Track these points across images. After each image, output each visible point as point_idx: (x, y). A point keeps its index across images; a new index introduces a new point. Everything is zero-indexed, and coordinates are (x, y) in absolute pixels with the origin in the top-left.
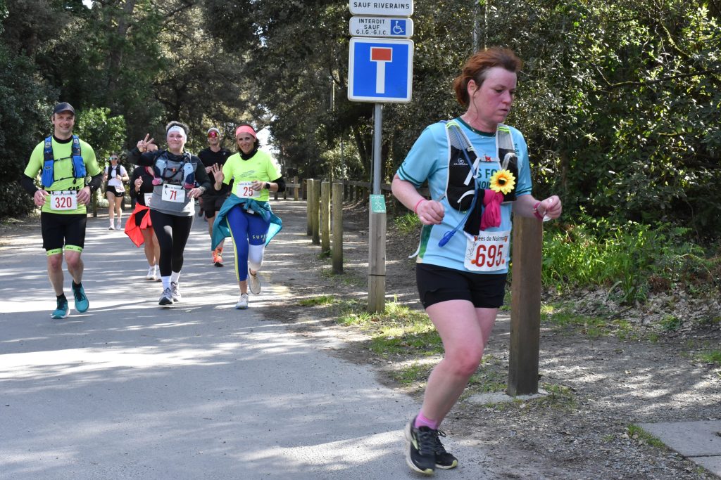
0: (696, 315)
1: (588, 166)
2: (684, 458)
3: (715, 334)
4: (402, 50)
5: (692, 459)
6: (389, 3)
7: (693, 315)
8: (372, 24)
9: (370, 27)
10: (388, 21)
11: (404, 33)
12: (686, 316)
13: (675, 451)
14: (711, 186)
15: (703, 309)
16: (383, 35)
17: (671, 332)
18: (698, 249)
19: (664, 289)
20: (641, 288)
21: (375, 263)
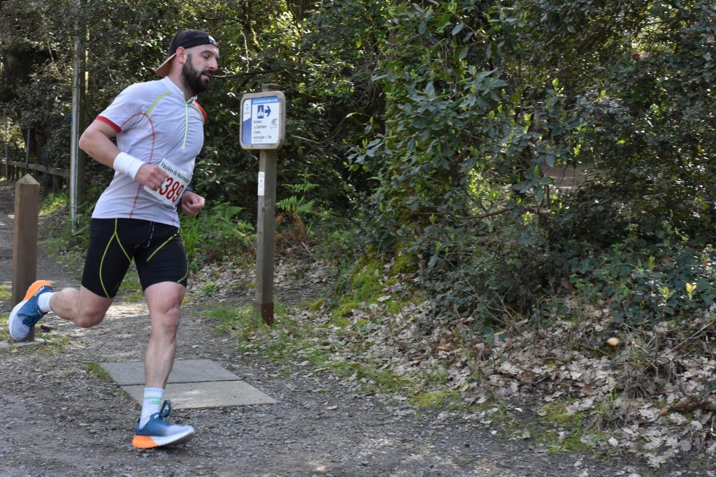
0: (233, 283)
2: (119, 386)
7: (231, 283)
12: (224, 283)
15: (241, 278)
17: (207, 297)
18: (250, 226)
19: (217, 260)
20: (196, 260)
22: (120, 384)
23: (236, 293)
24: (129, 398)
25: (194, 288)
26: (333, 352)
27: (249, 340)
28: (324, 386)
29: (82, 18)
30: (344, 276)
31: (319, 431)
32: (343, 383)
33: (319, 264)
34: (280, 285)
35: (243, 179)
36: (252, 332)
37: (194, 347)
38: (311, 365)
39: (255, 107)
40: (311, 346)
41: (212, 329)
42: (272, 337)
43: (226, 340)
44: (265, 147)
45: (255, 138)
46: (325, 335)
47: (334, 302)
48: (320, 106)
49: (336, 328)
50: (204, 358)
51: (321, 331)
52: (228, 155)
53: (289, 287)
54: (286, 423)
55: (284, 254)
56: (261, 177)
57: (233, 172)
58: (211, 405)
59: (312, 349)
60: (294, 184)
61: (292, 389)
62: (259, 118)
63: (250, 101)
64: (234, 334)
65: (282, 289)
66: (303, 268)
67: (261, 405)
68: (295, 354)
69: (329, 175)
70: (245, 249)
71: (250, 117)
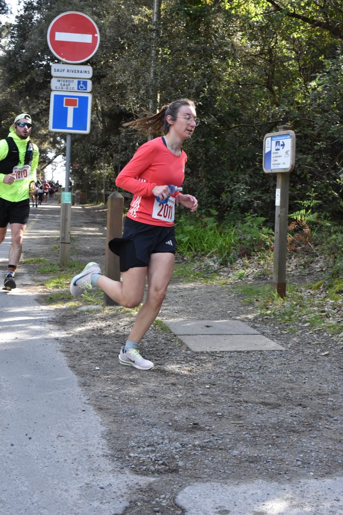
1: (220, 179)
2: (175, 336)
4: (84, 100)
6: (77, 69)
7: (257, 271)
8: (65, 83)
9: (64, 85)
10: (76, 81)
11: (86, 89)
12: (252, 271)
13: (173, 333)
16: (72, 90)
17: (240, 280)
18: (271, 231)
19: (247, 256)
20: (232, 255)
21: (63, 235)
22: (176, 334)
23: (260, 278)
24: (182, 343)
25: (231, 275)
26: (328, 317)
27: (267, 308)
28: (320, 340)
29: (154, 86)
30: (338, 264)
31: (314, 369)
32: (334, 338)
33: (321, 258)
34: (292, 273)
35: (267, 199)
36: (270, 303)
37: (229, 312)
38: (312, 326)
39: (274, 143)
40: (312, 313)
41: (242, 301)
42: (284, 306)
43: (252, 308)
44: (281, 171)
45: (273, 164)
46: (323, 305)
47: (330, 283)
48: (322, 144)
49: (331, 301)
50: (236, 319)
51: (320, 303)
52: (256, 181)
53: (298, 274)
54: (291, 363)
55: (295, 251)
56: (278, 192)
57: (260, 193)
58: (239, 350)
59: (313, 315)
60: (303, 201)
61: (297, 341)
62: (276, 150)
63: (269, 139)
64: (257, 304)
65: (293, 275)
66: (308, 261)
67: (274, 351)
68: (300, 318)
69: (329, 195)
70: (267, 247)
71: (270, 150)
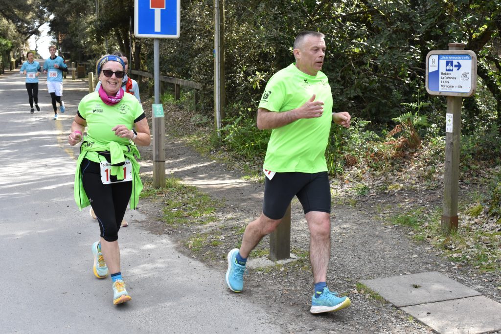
0: (378, 184)
2: (397, 308)
3: (393, 198)
5: (404, 309)
7: (376, 184)
12: (371, 184)
13: (390, 303)
14: (378, 86)
15: (382, 179)
17: (362, 196)
19: (354, 163)
20: (339, 163)
21: (158, 153)
22: (398, 306)
36: (449, 242)
39: (443, 62)
42: (468, 247)
45: (442, 86)
50: (429, 269)
53: (425, 187)
55: (404, 157)
56: (449, 118)
60: (410, 103)
62: (447, 70)
63: (437, 56)
64: (432, 242)
71: (437, 69)
